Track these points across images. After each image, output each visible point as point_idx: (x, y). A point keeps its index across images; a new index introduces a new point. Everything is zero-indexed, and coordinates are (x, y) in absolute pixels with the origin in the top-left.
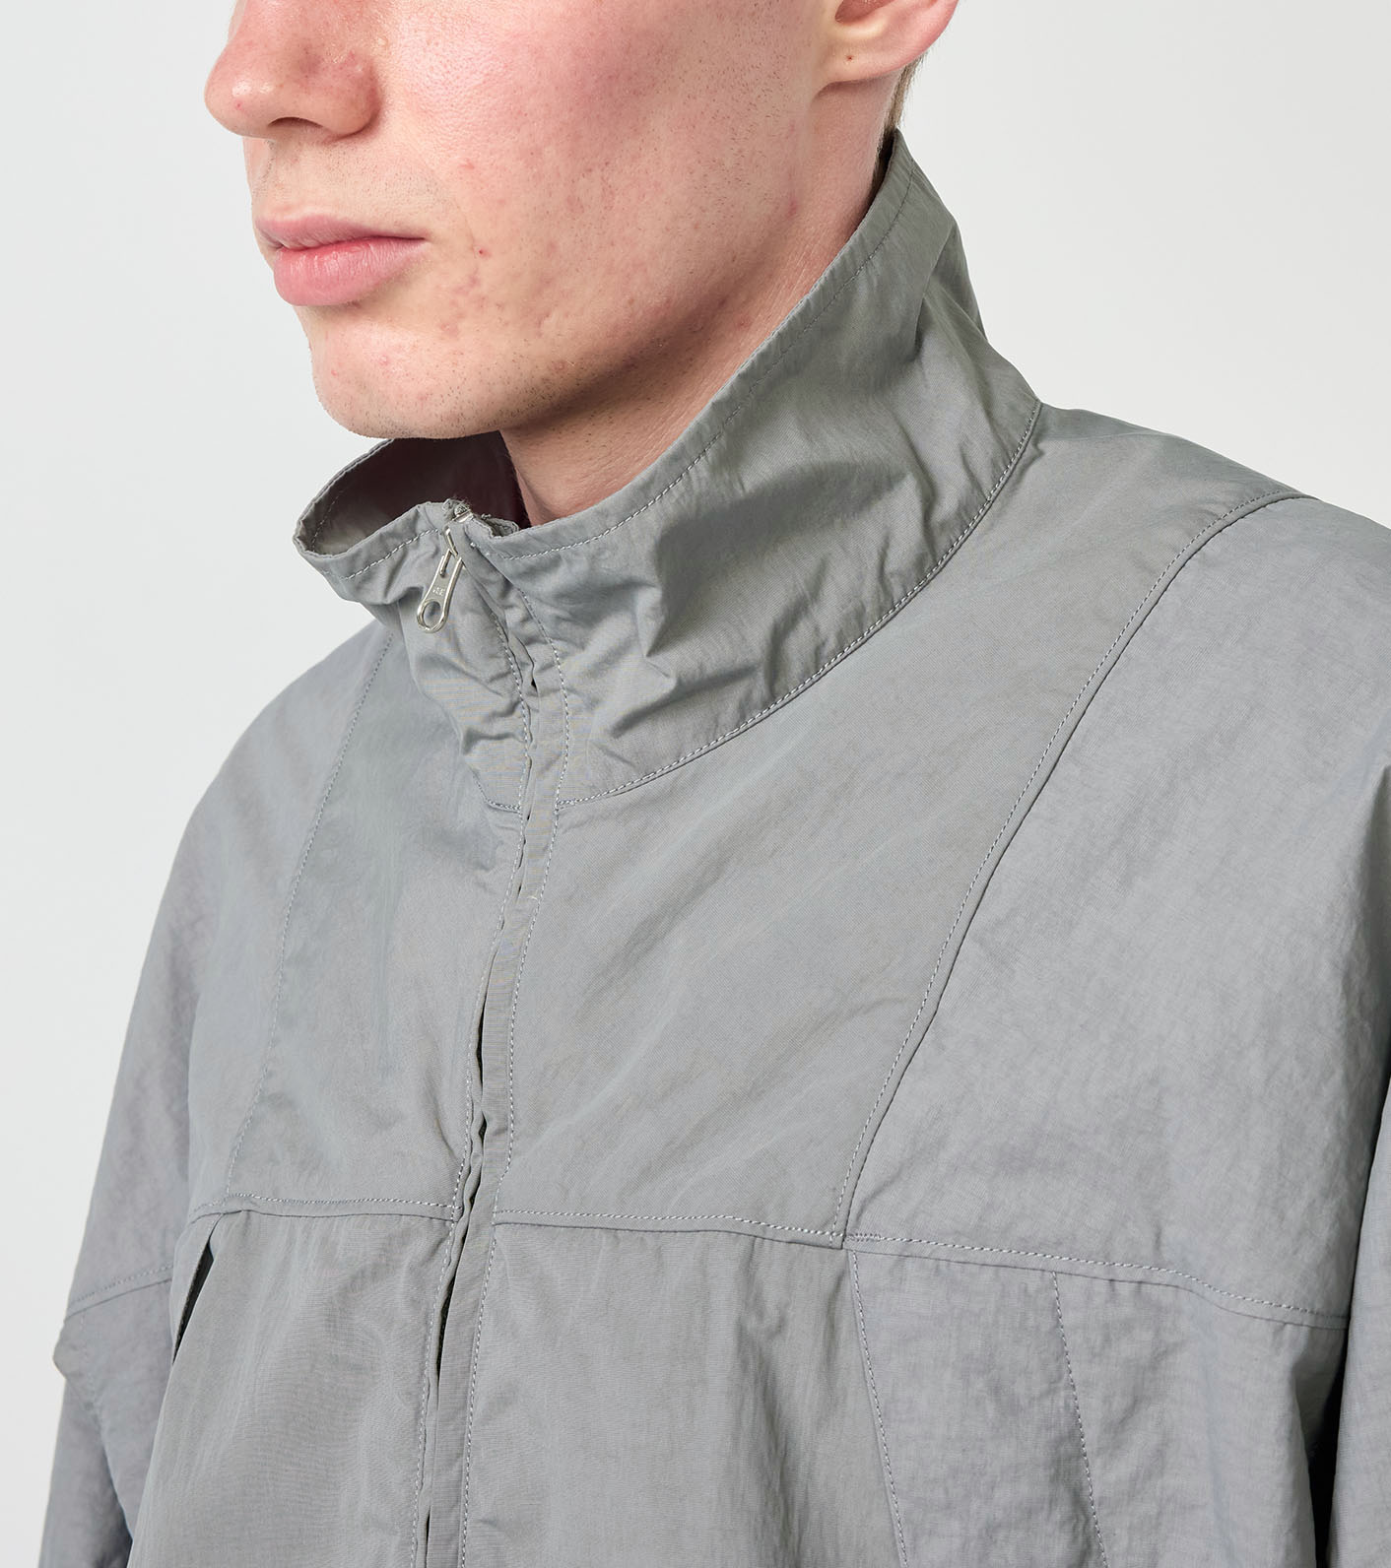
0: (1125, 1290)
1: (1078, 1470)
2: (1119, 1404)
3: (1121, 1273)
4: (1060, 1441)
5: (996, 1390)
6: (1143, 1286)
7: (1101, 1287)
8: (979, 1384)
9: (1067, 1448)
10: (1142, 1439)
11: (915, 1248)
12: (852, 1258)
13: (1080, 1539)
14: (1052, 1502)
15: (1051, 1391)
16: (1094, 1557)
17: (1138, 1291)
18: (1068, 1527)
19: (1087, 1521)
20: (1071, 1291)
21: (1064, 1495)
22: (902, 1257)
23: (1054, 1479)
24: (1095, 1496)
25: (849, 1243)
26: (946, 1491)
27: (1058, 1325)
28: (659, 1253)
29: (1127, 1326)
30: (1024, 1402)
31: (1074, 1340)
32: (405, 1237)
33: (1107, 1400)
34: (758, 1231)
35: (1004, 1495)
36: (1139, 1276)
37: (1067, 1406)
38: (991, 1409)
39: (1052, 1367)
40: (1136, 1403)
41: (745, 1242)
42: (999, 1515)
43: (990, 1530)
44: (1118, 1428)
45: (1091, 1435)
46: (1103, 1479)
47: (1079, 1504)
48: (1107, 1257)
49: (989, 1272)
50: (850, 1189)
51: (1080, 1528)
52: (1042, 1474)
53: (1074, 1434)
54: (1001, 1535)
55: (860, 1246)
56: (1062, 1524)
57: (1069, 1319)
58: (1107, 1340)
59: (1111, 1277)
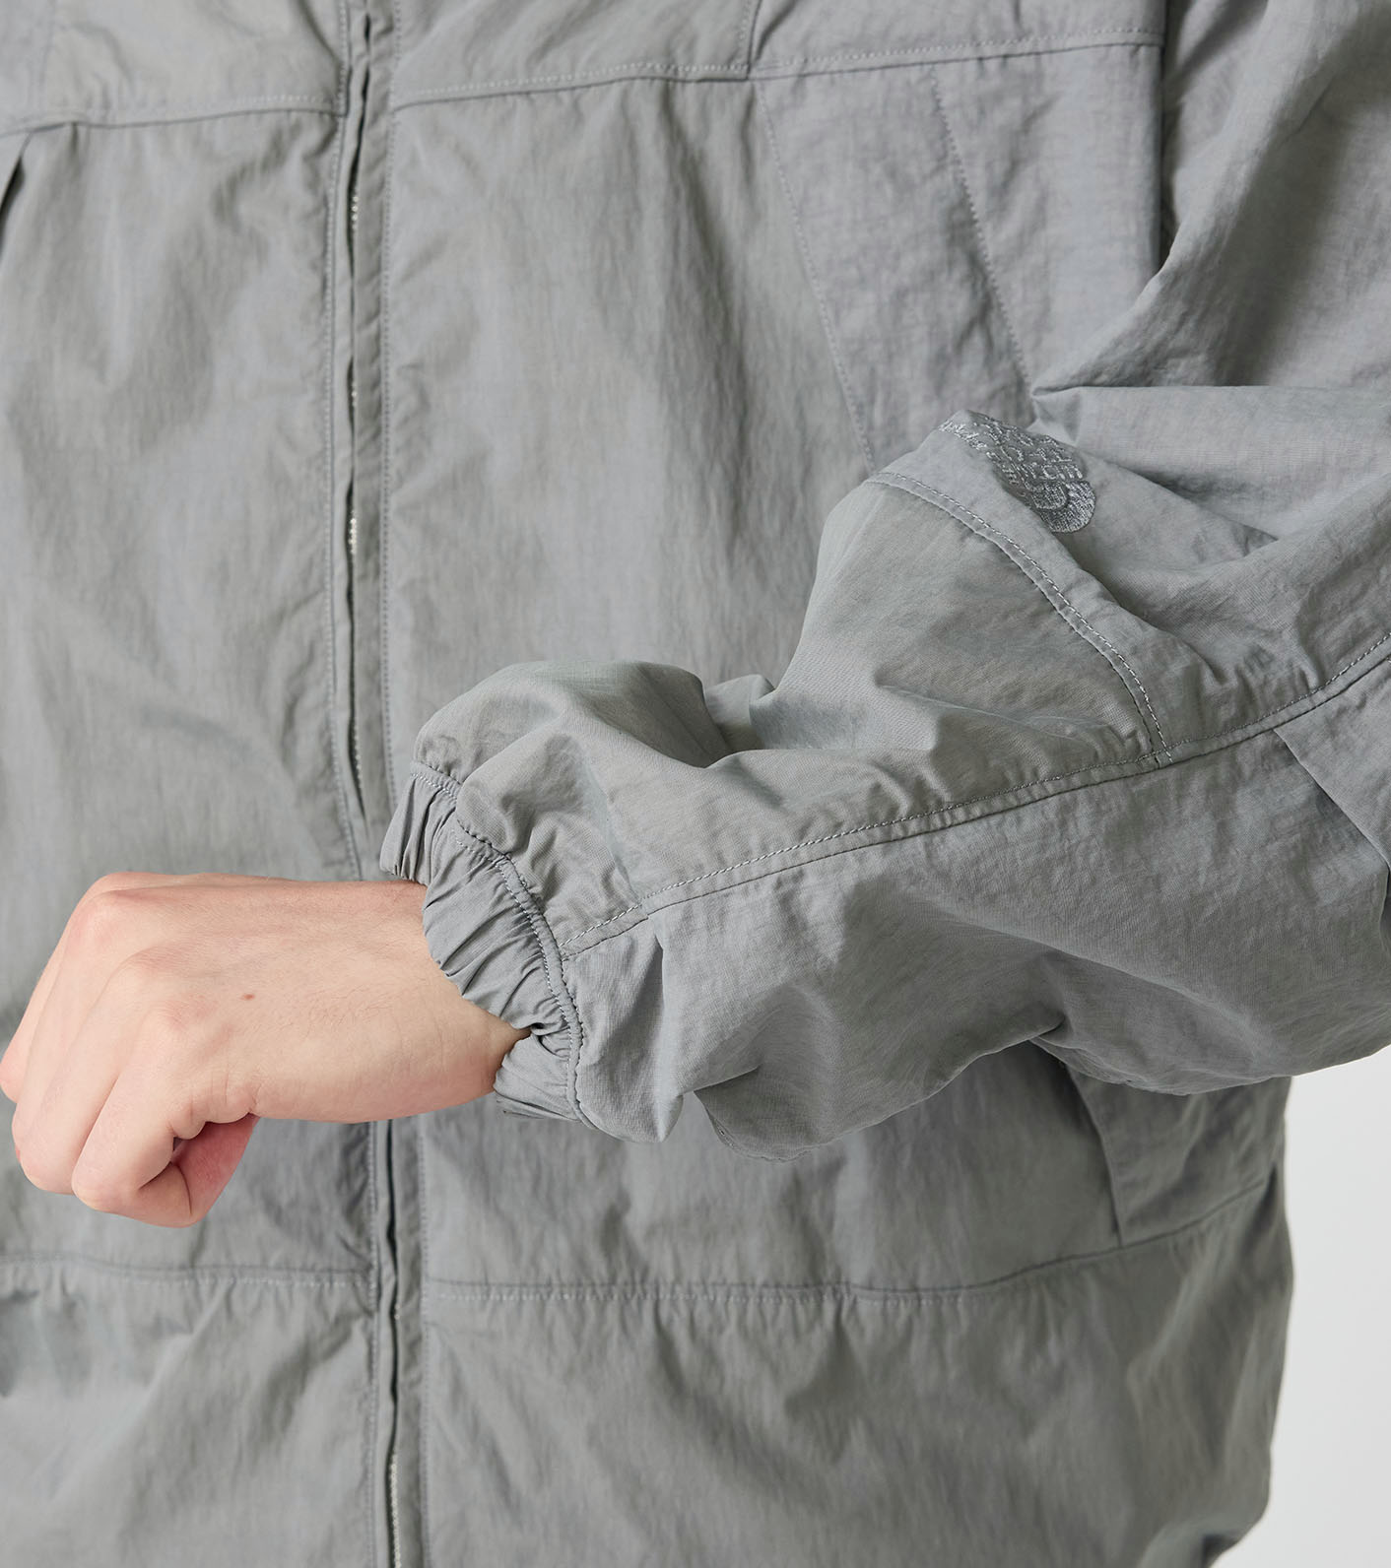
0: (992, 65)
1: (972, 236)
2: (1000, 168)
3: (988, 50)
4: (952, 210)
5: (892, 173)
6: (1011, 61)
7: (972, 66)
8: (877, 170)
9: (959, 216)
10: (1023, 198)
11: (811, 68)
12: (757, 85)
13: (980, 294)
14: (951, 263)
15: (940, 168)
16: (996, 310)
17: (1004, 65)
18: (968, 285)
19: (985, 279)
20: (948, 77)
21: (960, 255)
22: (802, 77)
23: (951, 243)
24: (990, 258)
25: (754, 73)
26: (859, 268)
27: (938, 108)
28: (576, 104)
29: (998, 97)
30: (917, 180)
31: (953, 118)
32: (296, 130)
33: (989, 166)
34: (670, 73)
35: (908, 262)
36: (1003, 50)
37: (955, 179)
38: (889, 190)
39: (938, 145)
40: (1014, 165)
41: (658, 84)
42: (906, 281)
43: (900, 295)
44: (1002, 190)
45: (980, 203)
46: (994, 241)
47: (975, 262)
48: (974, 38)
49: (876, 74)
50: (750, 24)
51: (979, 283)
52: (939, 240)
53: (964, 203)
54: (910, 299)
55: (763, 74)
56: (962, 282)
57: (947, 100)
58: (982, 112)
59: (979, 55)
